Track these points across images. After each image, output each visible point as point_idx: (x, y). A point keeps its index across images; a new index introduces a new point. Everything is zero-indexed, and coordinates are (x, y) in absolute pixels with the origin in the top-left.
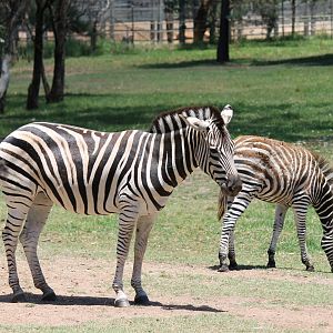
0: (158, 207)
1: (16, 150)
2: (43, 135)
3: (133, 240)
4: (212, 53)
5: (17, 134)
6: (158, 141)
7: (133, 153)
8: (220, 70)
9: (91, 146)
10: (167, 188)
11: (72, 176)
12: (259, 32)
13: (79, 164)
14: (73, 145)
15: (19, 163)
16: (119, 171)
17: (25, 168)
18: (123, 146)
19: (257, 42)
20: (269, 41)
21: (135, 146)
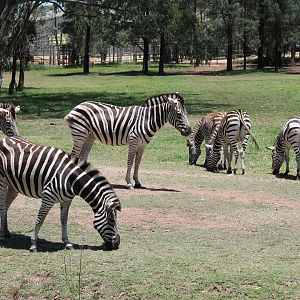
0: (148, 142)
1: (79, 114)
2: (92, 107)
3: (135, 158)
4: (81, 70)
5: (79, 107)
6: (147, 110)
7: (135, 117)
8: (86, 77)
9: (115, 113)
10: (152, 133)
11: (106, 127)
12: (98, 60)
13: (109, 122)
14: (106, 113)
15: (80, 121)
16: (129, 125)
17: (83, 123)
18: (131, 113)
19: (98, 65)
20: (103, 64)
21: (136, 113)
